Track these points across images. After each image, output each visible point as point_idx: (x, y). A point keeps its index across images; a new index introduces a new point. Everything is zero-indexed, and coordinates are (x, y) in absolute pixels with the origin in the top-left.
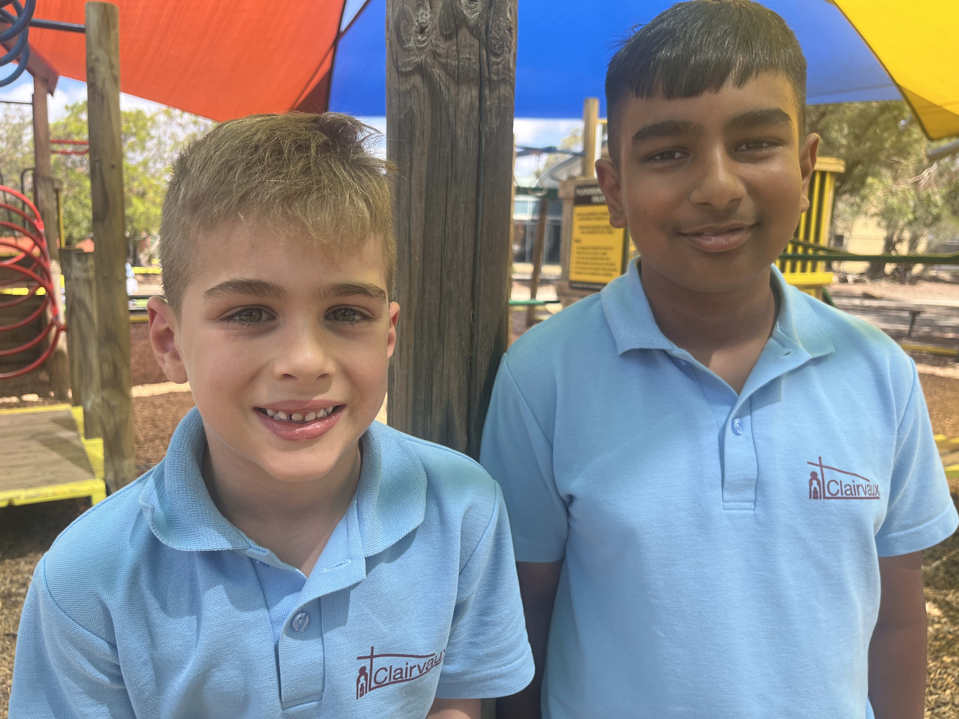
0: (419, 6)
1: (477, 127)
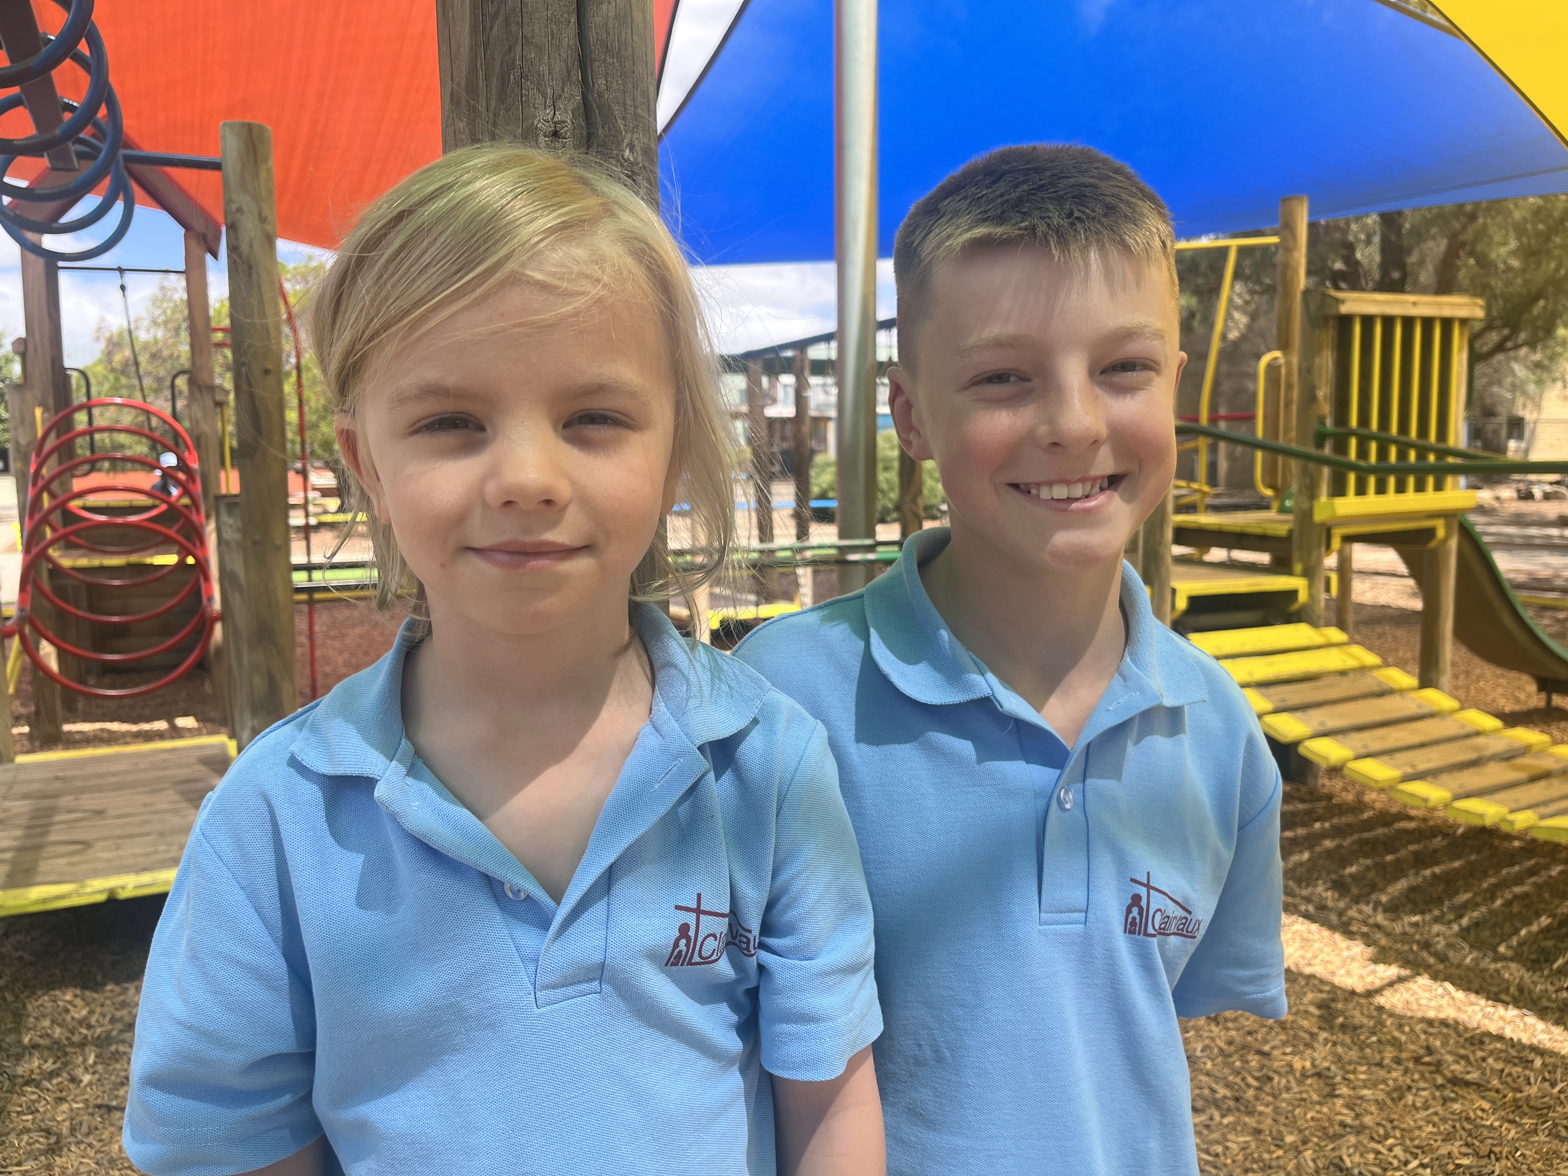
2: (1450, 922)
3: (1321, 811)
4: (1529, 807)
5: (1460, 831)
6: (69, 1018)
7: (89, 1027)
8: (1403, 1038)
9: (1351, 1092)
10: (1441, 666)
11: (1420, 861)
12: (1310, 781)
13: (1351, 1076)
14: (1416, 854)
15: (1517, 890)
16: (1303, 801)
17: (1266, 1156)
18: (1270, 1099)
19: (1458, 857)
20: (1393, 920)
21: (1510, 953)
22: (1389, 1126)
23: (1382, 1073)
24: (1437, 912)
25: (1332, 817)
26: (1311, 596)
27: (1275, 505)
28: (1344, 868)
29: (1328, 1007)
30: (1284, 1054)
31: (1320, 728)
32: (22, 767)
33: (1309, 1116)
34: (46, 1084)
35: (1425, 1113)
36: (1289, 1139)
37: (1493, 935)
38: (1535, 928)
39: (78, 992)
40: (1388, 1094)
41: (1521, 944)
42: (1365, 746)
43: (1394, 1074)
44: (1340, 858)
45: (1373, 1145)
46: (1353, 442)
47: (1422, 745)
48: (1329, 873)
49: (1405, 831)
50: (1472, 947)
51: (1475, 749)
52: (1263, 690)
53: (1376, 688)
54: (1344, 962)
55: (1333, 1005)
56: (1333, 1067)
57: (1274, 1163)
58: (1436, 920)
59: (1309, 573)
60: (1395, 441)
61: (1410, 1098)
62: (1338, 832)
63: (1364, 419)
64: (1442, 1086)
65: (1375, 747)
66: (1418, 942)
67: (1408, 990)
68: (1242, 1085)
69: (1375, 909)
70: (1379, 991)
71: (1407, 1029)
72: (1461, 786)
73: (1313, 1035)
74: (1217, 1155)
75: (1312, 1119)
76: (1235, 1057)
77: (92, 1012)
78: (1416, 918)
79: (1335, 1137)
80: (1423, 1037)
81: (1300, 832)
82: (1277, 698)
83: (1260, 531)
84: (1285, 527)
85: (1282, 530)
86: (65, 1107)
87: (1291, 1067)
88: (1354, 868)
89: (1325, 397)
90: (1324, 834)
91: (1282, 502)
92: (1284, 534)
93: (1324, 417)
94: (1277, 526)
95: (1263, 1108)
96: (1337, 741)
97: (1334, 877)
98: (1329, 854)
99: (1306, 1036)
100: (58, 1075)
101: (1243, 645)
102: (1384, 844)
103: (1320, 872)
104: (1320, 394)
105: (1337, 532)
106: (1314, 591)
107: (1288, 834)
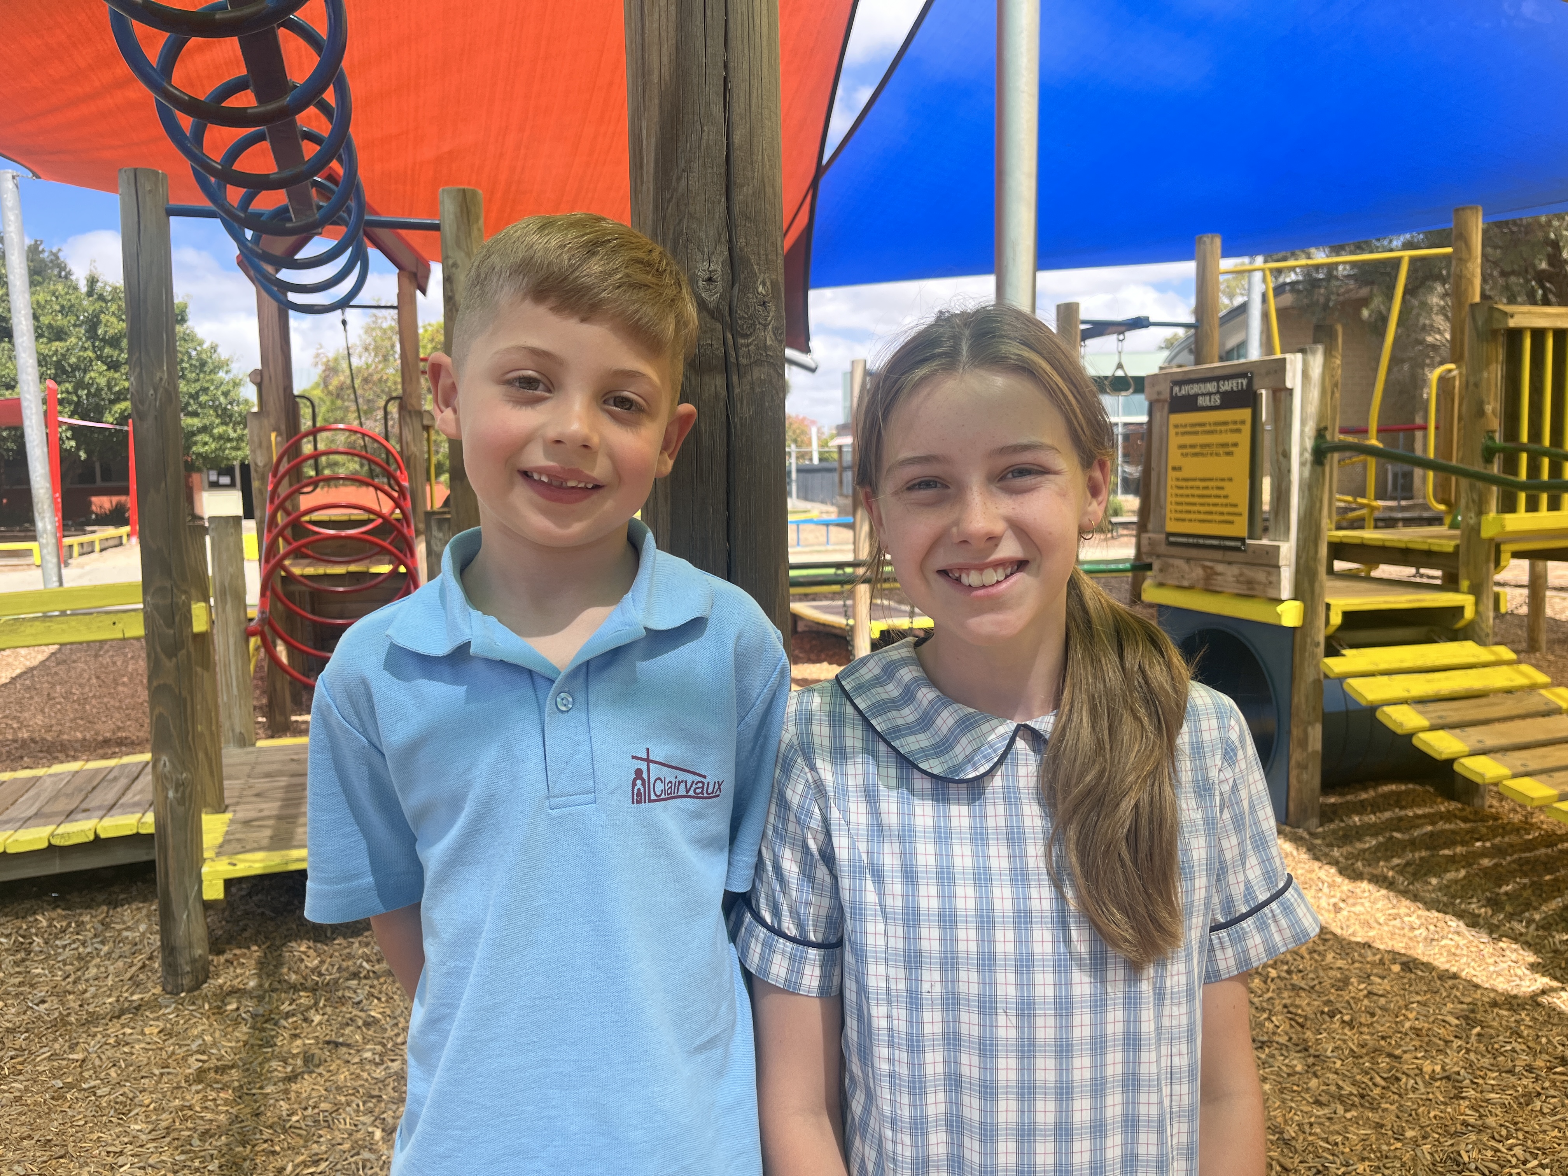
3: (1484, 830)
6: (303, 966)
7: (320, 975)
9: (1479, 1095)
12: (1477, 802)
13: (1480, 1081)
16: (1465, 820)
17: (1385, 1147)
18: (1396, 1097)
20: (1545, 938)
22: (1512, 1127)
25: (1495, 837)
26: (1477, 612)
27: (1448, 520)
28: (1500, 887)
30: (1416, 1058)
31: (1479, 746)
32: (261, 750)
33: (1432, 1115)
36: (1410, 1134)
39: (311, 944)
42: (1524, 765)
44: (1497, 877)
46: (1524, 456)
48: (1483, 892)
52: (1420, 707)
53: (1543, 708)
55: (1474, 1017)
56: (1463, 1072)
59: (1476, 590)
62: (1499, 851)
63: (1535, 433)
65: (1533, 766)
68: (1370, 1084)
69: (1528, 927)
73: (1446, 1042)
74: (1336, 1144)
75: (1435, 1117)
76: (1366, 1058)
77: (322, 962)
79: (1457, 1134)
81: (1459, 849)
82: (1435, 715)
83: (1425, 547)
84: (1453, 543)
85: (1448, 546)
86: (299, 1042)
87: (1421, 1070)
88: (1510, 887)
89: (1494, 412)
90: (1484, 853)
91: (1455, 517)
92: (1450, 549)
93: (1493, 432)
94: (1444, 542)
95: (1388, 1106)
96: (1494, 759)
97: (1488, 894)
98: (1485, 872)
99: (1441, 1043)
100: (293, 1015)
101: (1402, 661)
102: (1545, 864)
103: (1474, 890)
104: (1489, 408)
105: (1507, 549)
106: (1481, 608)
107: (1447, 852)
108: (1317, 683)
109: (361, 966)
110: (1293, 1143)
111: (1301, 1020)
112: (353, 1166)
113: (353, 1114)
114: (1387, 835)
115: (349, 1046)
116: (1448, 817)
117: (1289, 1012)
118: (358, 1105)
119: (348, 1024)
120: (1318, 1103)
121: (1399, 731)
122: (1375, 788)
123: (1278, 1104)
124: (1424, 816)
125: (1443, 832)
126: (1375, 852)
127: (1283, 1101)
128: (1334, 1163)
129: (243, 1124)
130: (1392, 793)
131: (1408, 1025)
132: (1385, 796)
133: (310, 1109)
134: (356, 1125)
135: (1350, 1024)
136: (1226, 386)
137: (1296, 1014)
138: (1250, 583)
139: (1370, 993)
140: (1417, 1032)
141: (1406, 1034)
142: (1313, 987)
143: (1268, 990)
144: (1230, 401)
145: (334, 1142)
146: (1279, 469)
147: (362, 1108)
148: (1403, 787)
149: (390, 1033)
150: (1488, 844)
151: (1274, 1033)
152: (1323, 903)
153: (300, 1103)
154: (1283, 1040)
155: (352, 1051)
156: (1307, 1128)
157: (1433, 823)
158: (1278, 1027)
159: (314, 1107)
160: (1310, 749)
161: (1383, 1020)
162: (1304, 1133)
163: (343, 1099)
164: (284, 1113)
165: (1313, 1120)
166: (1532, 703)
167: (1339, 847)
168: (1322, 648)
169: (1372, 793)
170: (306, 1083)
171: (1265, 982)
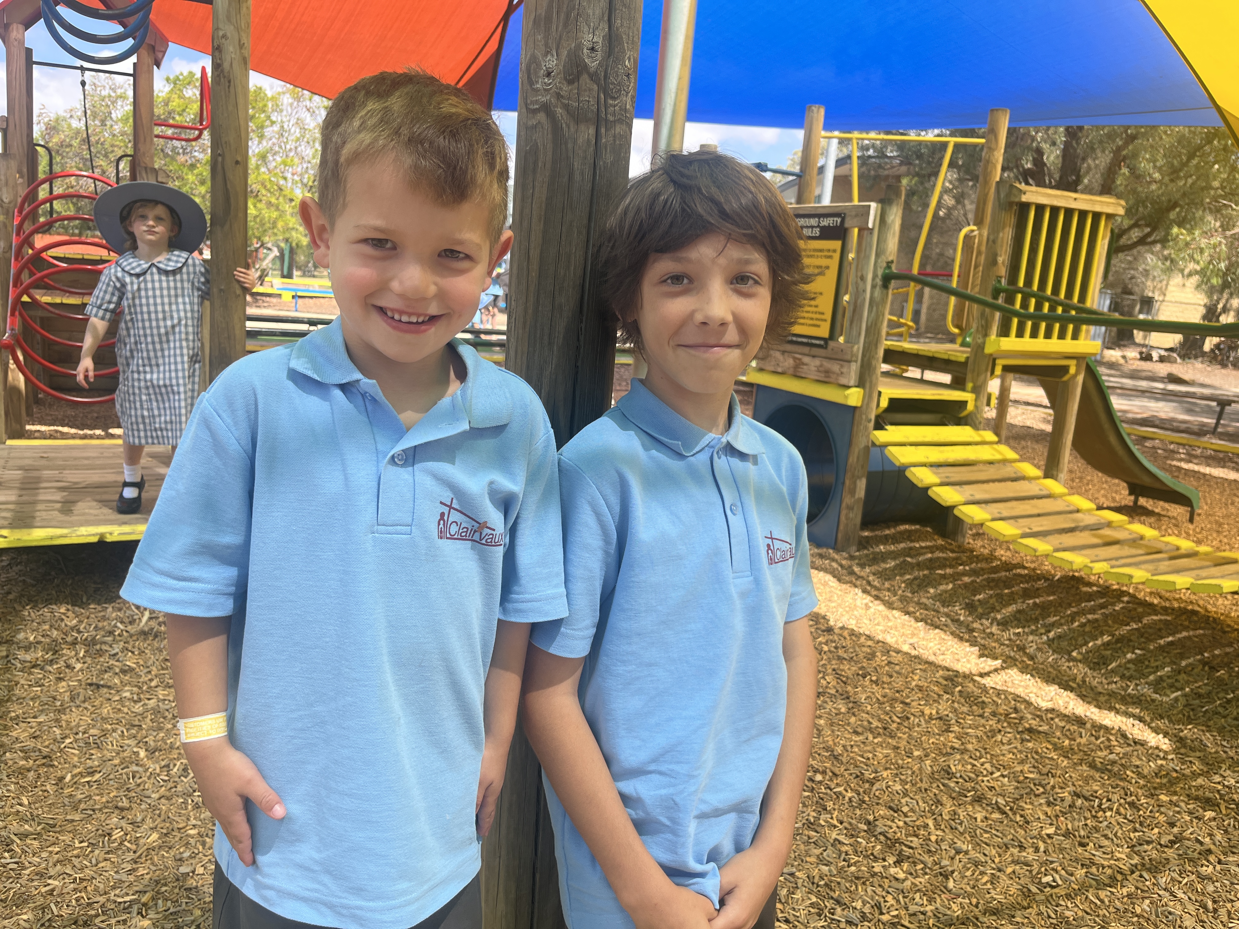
0: (547, 53)
1: (592, 161)
2: (1041, 634)
3: (964, 559)
4: (1105, 560)
5: (1057, 578)
6: (63, 625)
7: (79, 632)
8: (1000, 701)
10: (1061, 465)
11: (1027, 594)
12: (960, 539)
13: (962, 721)
14: (1025, 590)
15: (1090, 617)
16: (953, 551)
17: (900, 761)
18: (907, 730)
19: (1053, 594)
20: (1004, 631)
21: (1080, 657)
22: (983, 751)
23: (983, 721)
24: (1033, 627)
25: (971, 563)
26: (976, 406)
27: (959, 340)
28: (975, 596)
29: (952, 680)
30: (920, 705)
31: (971, 498)
33: (931, 741)
34: (50, 668)
35: (1006, 747)
36: (916, 753)
37: (1070, 645)
38: (1099, 642)
39: (69, 607)
40: (985, 733)
41: (1087, 652)
42: (999, 513)
43: (991, 722)
44: (974, 589)
45: (971, 760)
46: (1019, 296)
47: (1039, 515)
48: (964, 598)
49: (1020, 575)
50: (1054, 651)
51: (1074, 520)
52: (934, 469)
53: (1013, 475)
54: (966, 655)
55: (955, 679)
56: (950, 715)
57: (905, 766)
58: (1032, 633)
59: (977, 390)
60: (1048, 300)
61: (999, 737)
62: (974, 573)
63: (1029, 281)
64: (1022, 732)
65: (1005, 514)
66: (1018, 646)
67: (1006, 674)
68: (889, 720)
69: (991, 624)
70: (988, 674)
71: (1003, 697)
72: (1060, 543)
73: (939, 695)
74: (868, 759)
75: (933, 743)
76: (887, 704)
77: (81, 622)
78: (1020, 630)
79: (948, 754)
80: (1013, 702)
81: (949, 571)
82: (943, 475)
83: (946, 357)
84: (965, 355)
85: (962, 358)
86: (64, 684)
87: (923, 713)
88: (981, 596)
89: (1003, 263)
90: (964, 573)
91: (964, 339)
92: (962, 360)
93: (1001, 277)
94: (958, 354)
95: (901, 735)
96: (981, 508)
97: (967, 601)
98: (966, 586)
99: (935, 696)
100: (57, 663)
101: (924, 437)
102: (1004, 582)
103: (958, 597)
104: (1000, 260)
105: (1000, 363)
106: (979, 403)
107: (940, 572)
108: (867, 449)
109: (115, 626)
110: (840, 758)
111: (844, 679)
112: (125, 776)
113: (119, 739)
114: (902, 559)
115: (109, 687)
116: (942, 549)
117: (837, 674)
118: (122, 732)
119: (106, 671)
120: (856, 733)
121: (920, 485)
122: (895, 527)
123: (829, 732)
124: (926, 547)
125: (938, 558)
126: (893, 570)
127: (833, 731)
128: (867, 770)
129: (23, 744)
130: (906, 531)
131: (914, 683)
132: (901, 533)
133: (81, 734)
134: (121, 747)
135: (876, 683)
136: (825, 222)
137: (841, 675)
138: (827, 372)
139: (890, 663)
140: (920, 688)
141: (913, 689)
142: (852, 658)
143: (822, 659)
144: (827, 234)
145: (104, 759)
146: (857, 288)
147: (126, 733)
148: (913, 528)
149: (144, 679)
150: (967, 568)
151: (827, 687)
152: (858, 603)
153: (71, 729)
154: (833, 691)
155: (112, 691)
156: (849, 748)
157: (932, 552)
158: (829, 683)
159: (84, 733)
160: (857, 496)
161: (898, 680)
162: (847, 751)
163: (109, 727)
164: (58, 737)
165: (852, 743)
166: (1008, 471)
167: (869, 566)
168: (872, 424)
169: (893, 531)
170: (74, 715)
171: (820, 654)
